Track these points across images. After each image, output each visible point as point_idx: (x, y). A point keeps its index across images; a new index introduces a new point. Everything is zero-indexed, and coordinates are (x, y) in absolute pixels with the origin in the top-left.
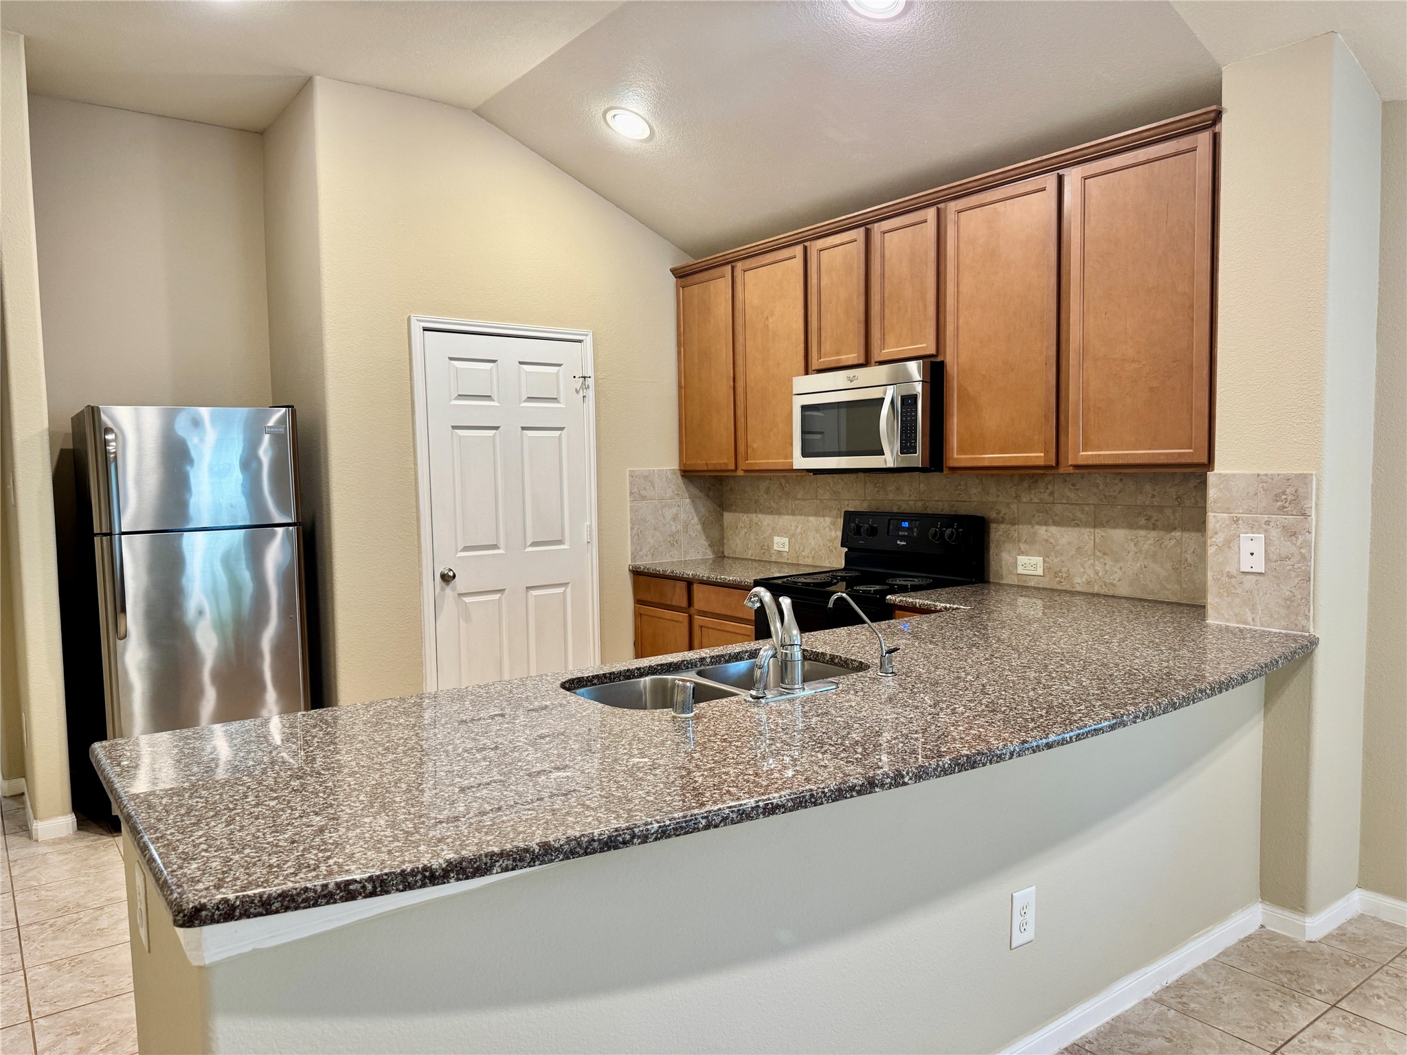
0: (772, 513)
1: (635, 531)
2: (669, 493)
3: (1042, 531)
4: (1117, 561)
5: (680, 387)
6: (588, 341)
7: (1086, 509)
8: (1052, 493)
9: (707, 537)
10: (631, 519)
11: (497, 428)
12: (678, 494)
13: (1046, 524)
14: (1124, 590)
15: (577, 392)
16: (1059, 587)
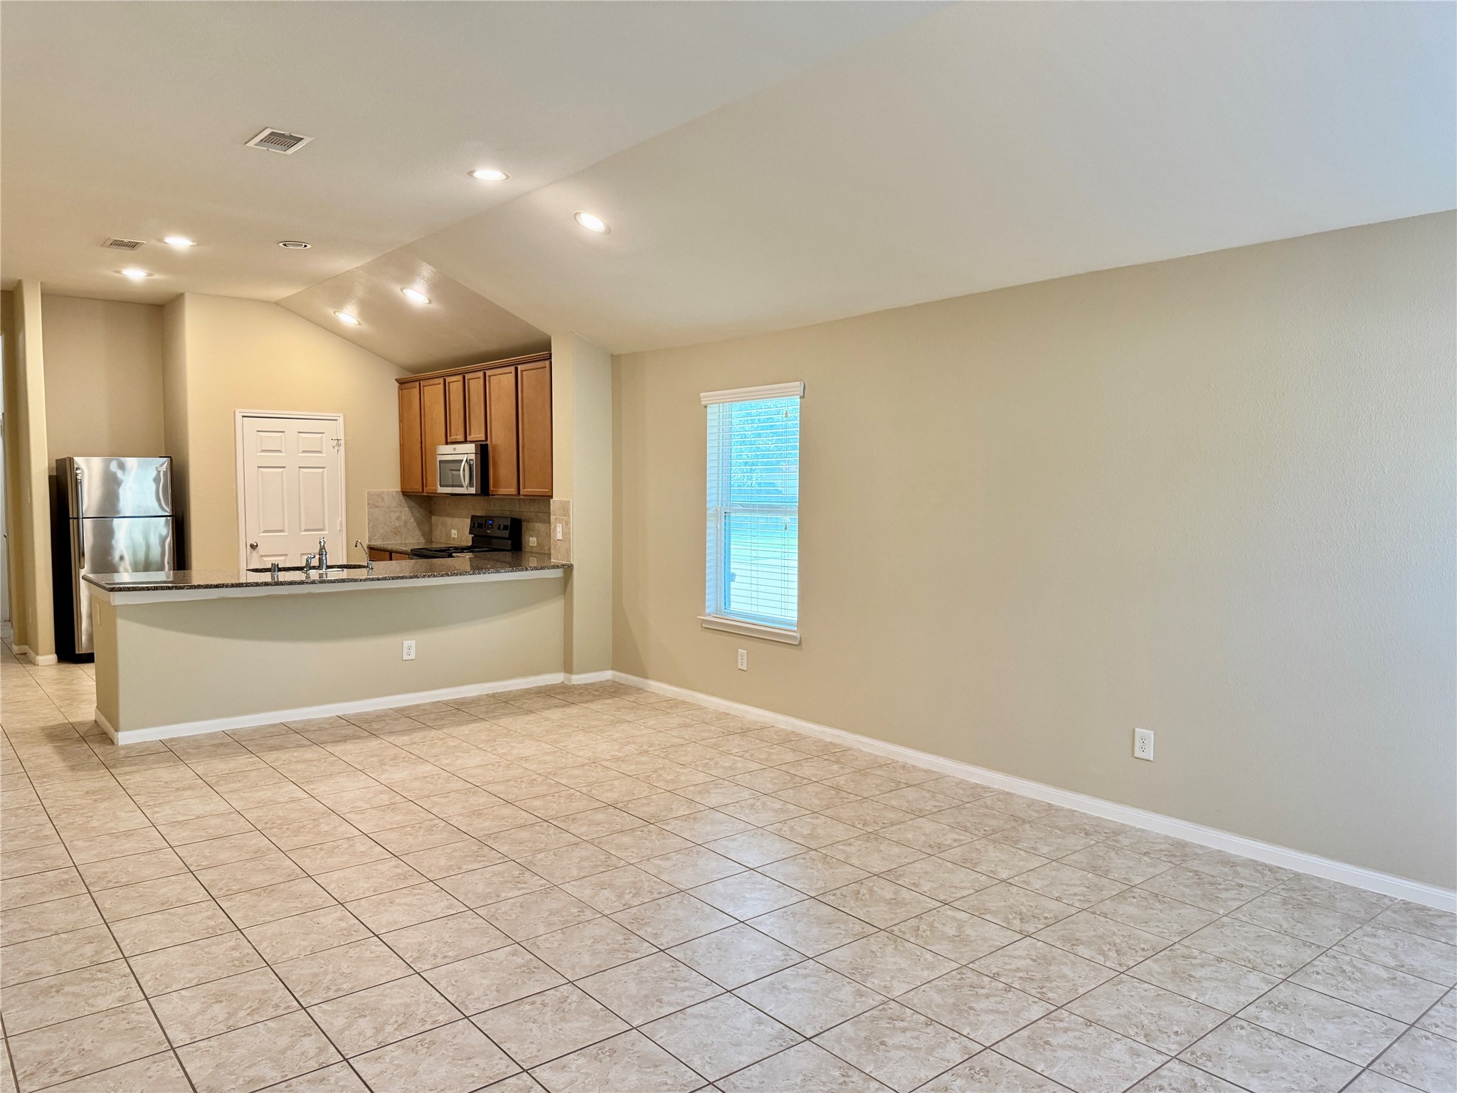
0: (450, 517)
1: (371, 525)
2: (394, 504)
3: (536, 525)
5: (400, 445)
6: (341, 420)
8: (539, 508)
9: (421, 530)
10: (368, 519)
11: (284, 467)
12: (400, 505)
13: (537, 522)
15: (334, 447)
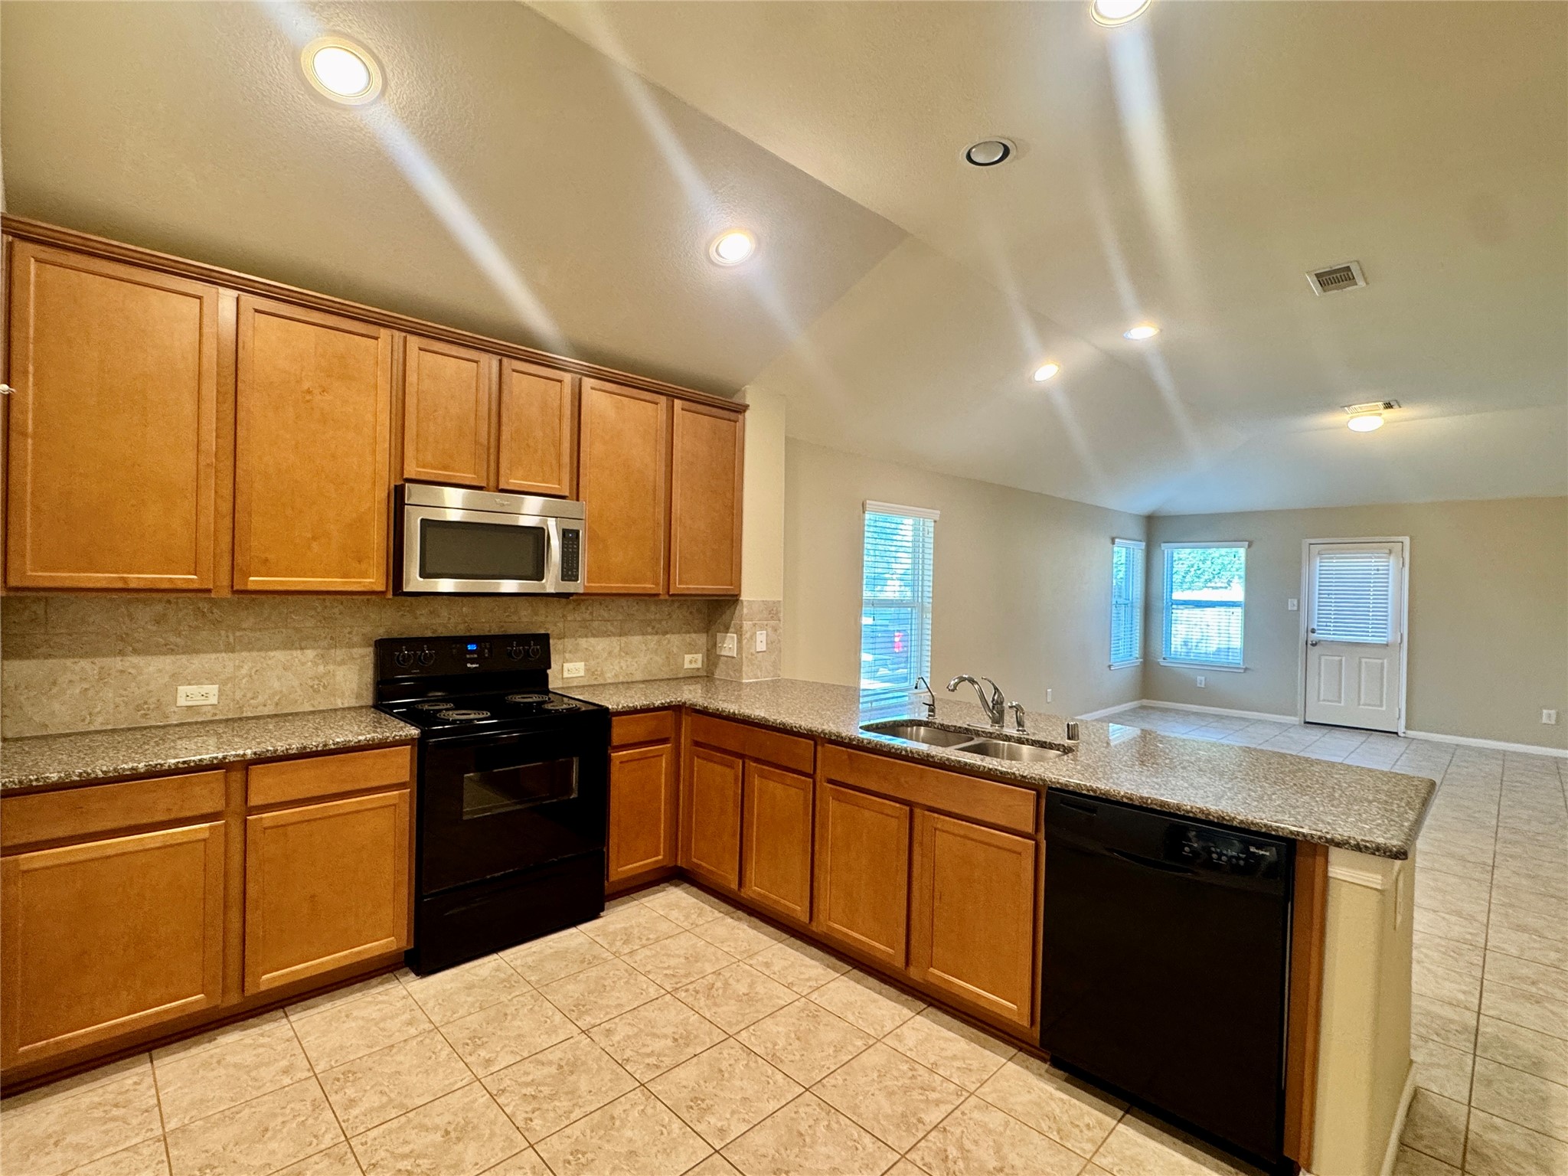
3: (583, 642)
4: (634, 658)
7: (616, 623)
8: (591, 613)
13: (586, 636)
14: (638, 677)
16: (596, 683)
